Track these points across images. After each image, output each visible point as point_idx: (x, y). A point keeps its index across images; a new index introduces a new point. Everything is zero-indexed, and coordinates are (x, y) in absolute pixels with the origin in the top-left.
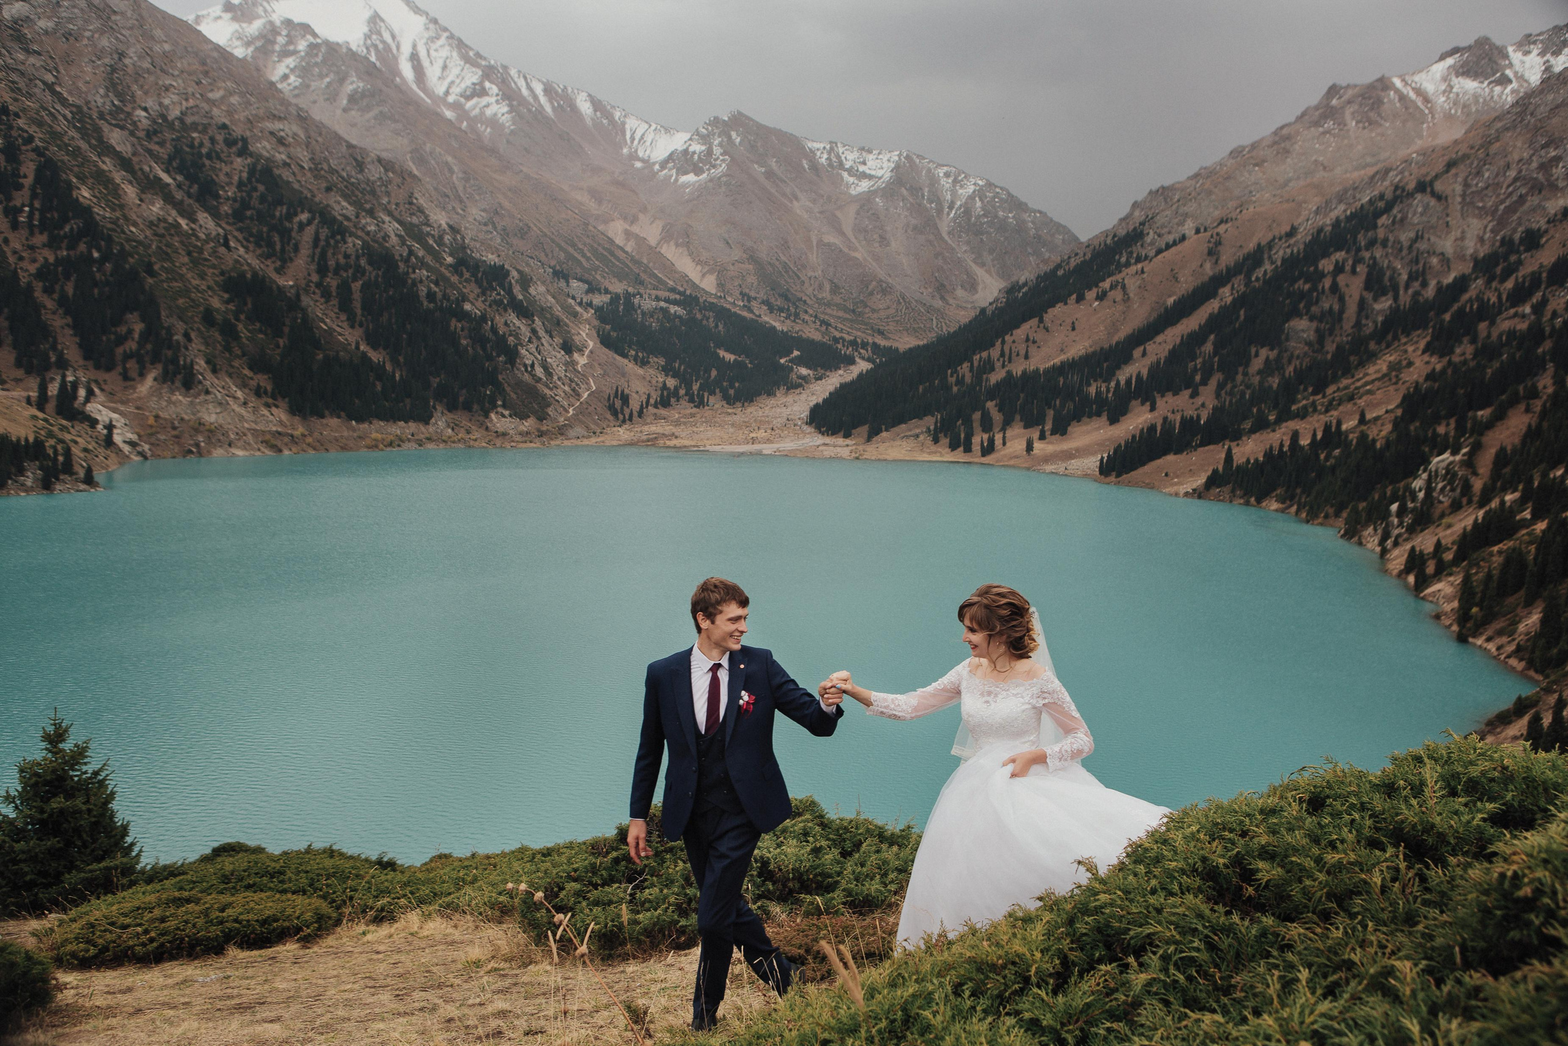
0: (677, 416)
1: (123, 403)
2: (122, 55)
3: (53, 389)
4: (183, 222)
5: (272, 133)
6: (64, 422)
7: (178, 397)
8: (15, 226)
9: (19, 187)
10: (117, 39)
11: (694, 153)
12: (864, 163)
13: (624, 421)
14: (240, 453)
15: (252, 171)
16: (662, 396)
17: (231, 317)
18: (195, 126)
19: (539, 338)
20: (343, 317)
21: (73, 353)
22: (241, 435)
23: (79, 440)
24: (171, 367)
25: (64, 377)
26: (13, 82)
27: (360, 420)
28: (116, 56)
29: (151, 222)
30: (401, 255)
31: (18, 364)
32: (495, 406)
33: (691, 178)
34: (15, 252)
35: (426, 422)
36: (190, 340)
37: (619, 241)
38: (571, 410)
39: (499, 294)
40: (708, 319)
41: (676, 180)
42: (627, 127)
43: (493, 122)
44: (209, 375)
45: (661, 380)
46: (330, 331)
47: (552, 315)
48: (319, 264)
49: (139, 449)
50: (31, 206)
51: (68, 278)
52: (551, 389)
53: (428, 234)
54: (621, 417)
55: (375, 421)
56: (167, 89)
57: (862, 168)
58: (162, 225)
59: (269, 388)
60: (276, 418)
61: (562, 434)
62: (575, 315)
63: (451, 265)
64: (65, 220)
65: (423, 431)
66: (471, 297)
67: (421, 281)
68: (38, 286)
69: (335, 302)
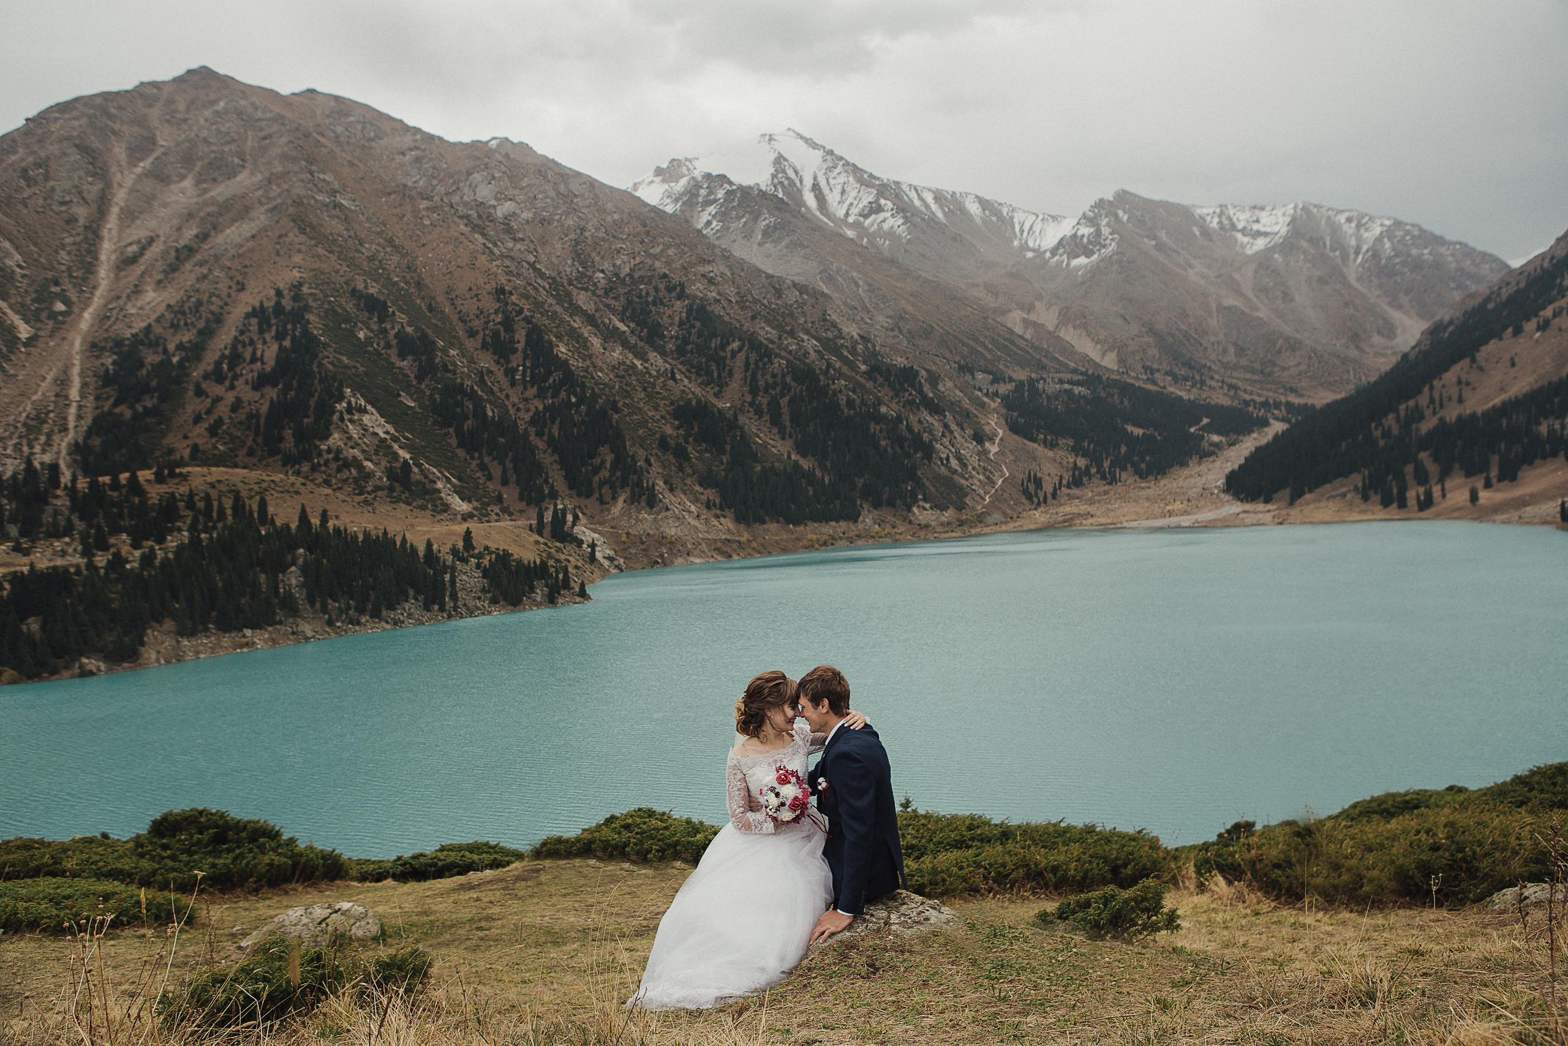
0: (1090, 494)
1: (600, 523)
2: (583, 230)
3: (548, 517)
4: (638, 363)
5: (703, 275)
6: (558, 544)
7: (644, 515)
8: (513, 383)
9: (515, 351)
10: (579, 217)
11: (1083, 236)
12: (1258, 221)
13: (1039, 504)
14: (697, 561)
15: (689, 312)
16: (1074, 474)
17: (681, 440)
18: (641, 279)
19: (951, 432)
20: (775, 431)
21: (561, 485)
22: (697, 544)
23: (571, 558)
24: (637, 490)
25: (555, 505)
26: (507, 267)
27: (796, 523)
28: (578, 231)
29: (614, 366)
30: (820, 369)
31: (521, 499)
32: (916, 501)
33: (1082, 260)
34: (514, 405)
35: (856, 521)
36: (650, 465)
37: (1018, 330)
38: (987, 498)
39: (911, 394)
40: (1112, 397)
41: (1068, 265)
42: (1016, 221)
43: (891, 234)
44: (667, 494)
45: (1071, 460)
46: (765, 445)
47: (961, 408)
48: (750, 385)
49: (616, 563)
50: (524, 365)
51: (553, 422)
52: (967, 480)
53: (842, 346)
54: (1035, 500)
55: (810, 523)
56: (619, 252)
57: (1255, 227)
58: (622, 367)
59: (718, 501)
60: (725, 526)
61: (981, 522)
62: (983, 405)
63: (865, 373)
64: (549, 373)
65: (854, 529)
66: (886, 399)
67: (840, 391)
68: (532, 430)
69: (766, 418)
